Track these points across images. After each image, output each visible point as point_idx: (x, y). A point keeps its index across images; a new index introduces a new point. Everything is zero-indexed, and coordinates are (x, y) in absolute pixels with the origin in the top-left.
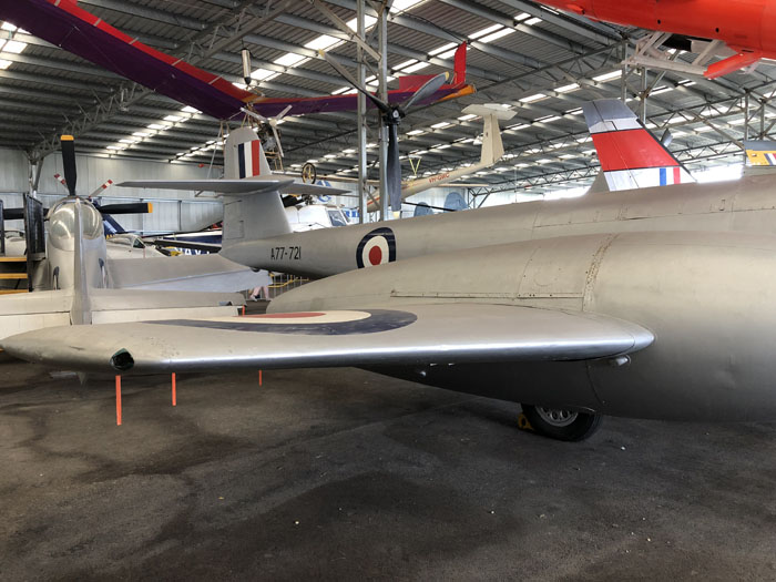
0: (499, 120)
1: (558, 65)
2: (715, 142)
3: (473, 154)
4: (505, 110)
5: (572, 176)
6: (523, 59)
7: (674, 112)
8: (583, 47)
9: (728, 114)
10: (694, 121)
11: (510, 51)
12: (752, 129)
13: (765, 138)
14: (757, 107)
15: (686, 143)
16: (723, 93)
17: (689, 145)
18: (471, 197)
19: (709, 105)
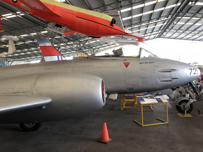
0: (14, 41)
1: (31, 27)
2: (71, 50)
3: (6, 50)
4: (16, 38)
5: (37, 57)
6: (20, 24)
7: (61, 42)
8: (37, 24)
9: (73, 44)
10: (66, 45)
11: (16, 22)
12: (78, 48)
13: (81, 50)
14: (79, 43)
15: (65, 50)
16: (71, 39)
17: (66, 50)
18: (7, 62)
19: (69, 42)
